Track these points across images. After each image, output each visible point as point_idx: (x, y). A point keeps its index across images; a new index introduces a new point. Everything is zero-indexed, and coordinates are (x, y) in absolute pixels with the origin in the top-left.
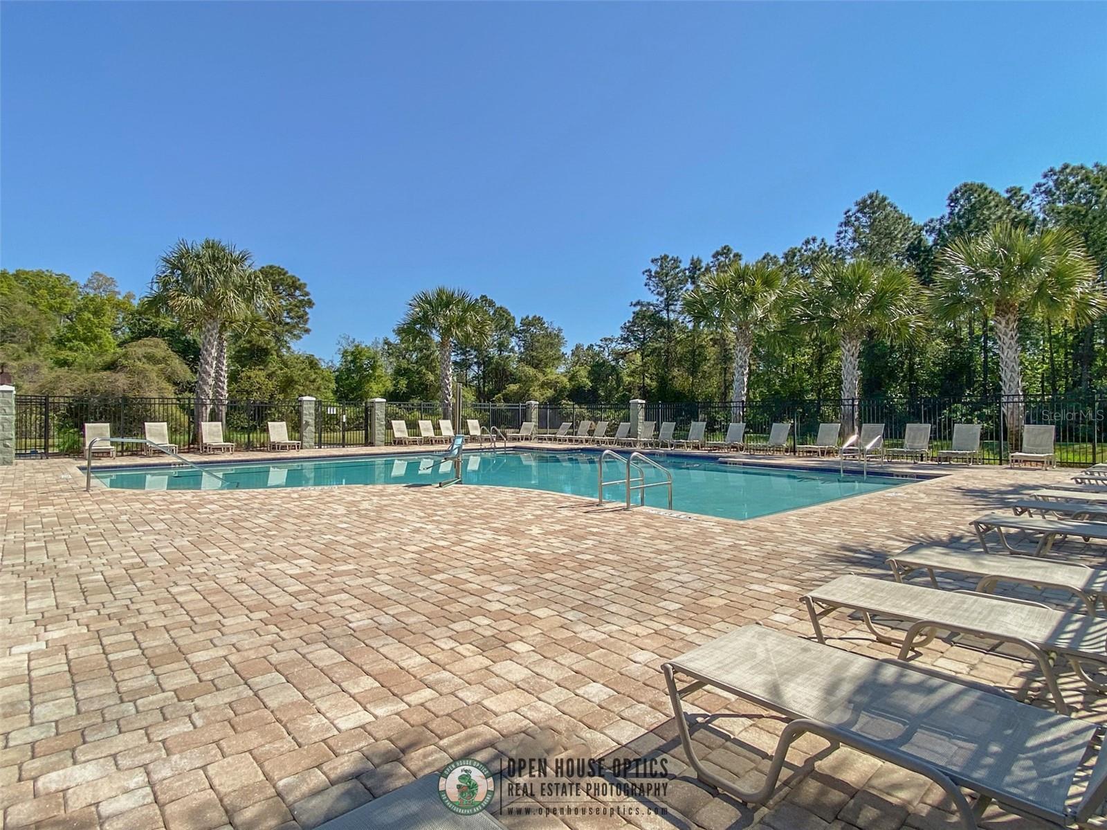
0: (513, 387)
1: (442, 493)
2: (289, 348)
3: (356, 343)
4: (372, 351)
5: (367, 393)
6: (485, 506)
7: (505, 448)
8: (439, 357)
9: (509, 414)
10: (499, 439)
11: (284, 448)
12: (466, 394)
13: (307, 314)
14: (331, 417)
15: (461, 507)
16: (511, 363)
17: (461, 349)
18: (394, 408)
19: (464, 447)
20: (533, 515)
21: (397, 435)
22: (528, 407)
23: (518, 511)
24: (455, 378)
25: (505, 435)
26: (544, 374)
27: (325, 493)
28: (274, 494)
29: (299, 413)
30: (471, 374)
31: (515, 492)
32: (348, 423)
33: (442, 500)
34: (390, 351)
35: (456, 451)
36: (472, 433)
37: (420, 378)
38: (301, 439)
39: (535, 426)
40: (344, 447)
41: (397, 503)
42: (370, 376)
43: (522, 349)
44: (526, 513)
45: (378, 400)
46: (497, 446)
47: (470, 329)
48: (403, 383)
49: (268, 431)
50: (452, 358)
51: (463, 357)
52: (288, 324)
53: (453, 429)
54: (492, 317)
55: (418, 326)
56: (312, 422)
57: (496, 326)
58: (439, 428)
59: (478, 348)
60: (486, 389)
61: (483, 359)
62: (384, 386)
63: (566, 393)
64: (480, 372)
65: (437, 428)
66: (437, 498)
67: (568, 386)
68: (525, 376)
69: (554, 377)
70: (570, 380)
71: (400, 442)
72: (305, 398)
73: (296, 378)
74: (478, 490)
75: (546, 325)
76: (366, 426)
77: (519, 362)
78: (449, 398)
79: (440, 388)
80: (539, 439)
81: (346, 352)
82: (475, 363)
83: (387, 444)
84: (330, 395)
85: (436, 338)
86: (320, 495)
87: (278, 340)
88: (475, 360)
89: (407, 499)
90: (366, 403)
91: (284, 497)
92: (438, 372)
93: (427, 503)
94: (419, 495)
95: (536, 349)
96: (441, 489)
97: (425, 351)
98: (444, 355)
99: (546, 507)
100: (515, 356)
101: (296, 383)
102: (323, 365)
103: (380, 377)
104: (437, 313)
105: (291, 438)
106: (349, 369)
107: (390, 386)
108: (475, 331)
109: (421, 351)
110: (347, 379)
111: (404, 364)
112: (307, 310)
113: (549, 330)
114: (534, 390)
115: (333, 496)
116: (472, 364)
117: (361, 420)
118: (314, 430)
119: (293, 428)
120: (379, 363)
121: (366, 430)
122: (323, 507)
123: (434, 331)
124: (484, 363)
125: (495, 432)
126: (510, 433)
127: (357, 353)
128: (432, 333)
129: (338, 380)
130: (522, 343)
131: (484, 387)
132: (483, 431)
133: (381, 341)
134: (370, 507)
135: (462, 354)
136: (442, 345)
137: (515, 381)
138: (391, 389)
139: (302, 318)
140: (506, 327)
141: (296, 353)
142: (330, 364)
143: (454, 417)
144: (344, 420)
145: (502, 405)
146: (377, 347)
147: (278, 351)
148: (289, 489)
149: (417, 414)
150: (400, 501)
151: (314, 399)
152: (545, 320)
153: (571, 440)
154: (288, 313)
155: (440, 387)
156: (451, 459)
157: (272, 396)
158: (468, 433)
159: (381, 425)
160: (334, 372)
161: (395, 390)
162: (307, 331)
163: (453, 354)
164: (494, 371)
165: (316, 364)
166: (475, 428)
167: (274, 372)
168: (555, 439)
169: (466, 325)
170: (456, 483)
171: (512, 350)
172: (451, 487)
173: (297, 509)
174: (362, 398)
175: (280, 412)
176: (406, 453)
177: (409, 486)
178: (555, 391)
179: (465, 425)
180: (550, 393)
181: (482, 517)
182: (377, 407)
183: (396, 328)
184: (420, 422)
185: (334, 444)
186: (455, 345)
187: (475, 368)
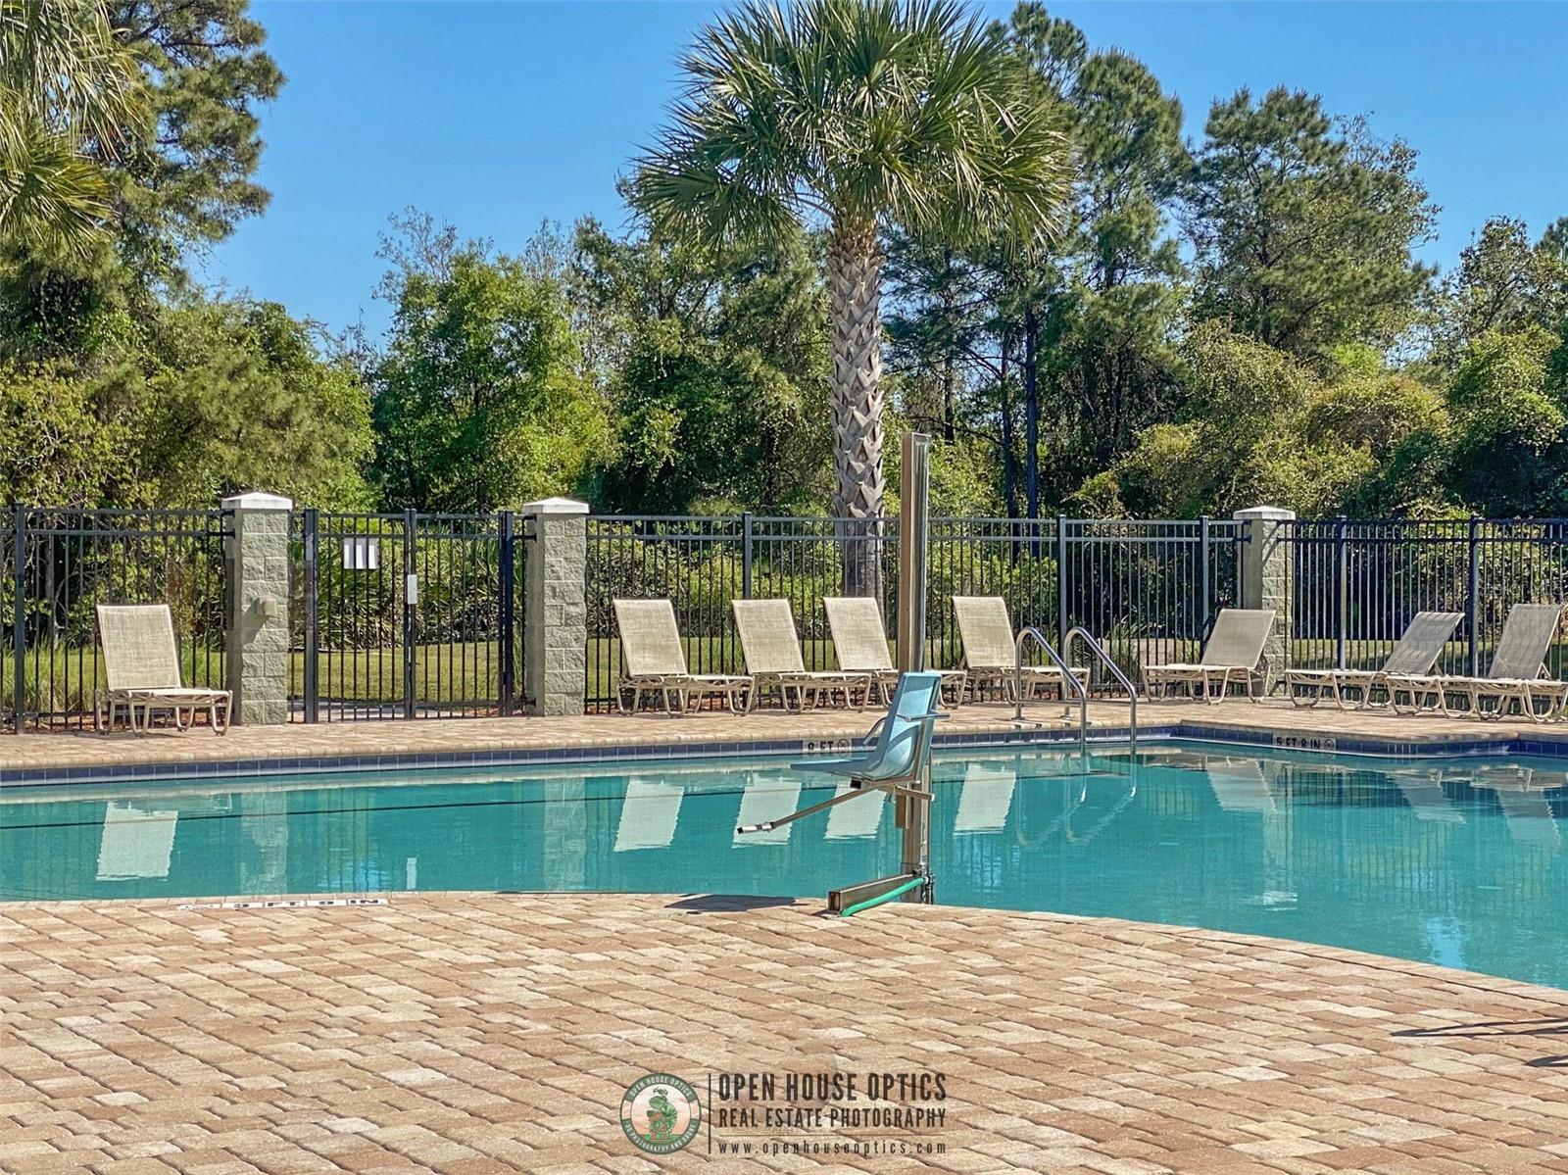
0: (1172, 440)
1: (843, 941)
2: (180, 277)
3: (460, 246)
4: (528, 284)
5: (508, 471)
6: (1043, 1012)
7: (1134, 730)
8: (826, 301)
9: (1151, 566)
10: (1105, 686)
11: (161, 717)
12: (946, 473)
13: (251, 123)
14: (356, 582)
15: (927, 1008)
16: (1162, 324)
17: (927, 263)
18: (624, 540)
19: (939, 727)
20: (1276, 1066)
21: (641, 664)
22: (1243, 536)
23: (1197, 1040)
24: (897, 399)
25: (1131, 668)
26: (1325, 371)
27: (337, 925)
28: (124, 923)
29: (225, 565)
30: (970, 379)
31: (1180, 946)
32: (428, 606)
33: (840, 975)
34: (606, 281)
35: (906, 747)
36: (975, 657)
37: (739, 402)
38: (232, 681)
39: (1279, 626)
40: (410, 716)
41: (643, 979)
42: (522, 397)
43: (1215, 257)
44: (1239, 1051)
45: (554, 505)
46: (1096, 723)
47: (965, 166)
48: (664, 422)
49: (98, 640)
50: (887, 306)
51: (935, 299)
52: (172, 171)
53: (892, 635)
54: (1071, 105)
55: (731, 164)
56: (277, 605)
57: (1090, 151)
58: (827, 634)
59: (1001, 259)
60: (1042, 450)
61: (1027, 308)
62: (579, 438)
63: (1433, 465)
64: (1014, 370)
65: (814, 630)
66: (821, 961)
67: (1444, 430)
68: (1231, 383)
69: (1372, 386)
70: (1458, 397)
71: (649, 698)
72: (247, 501)
73: (209, 410)
74: (1005, 930)
75: (1333, 136)
76: (506, 620)
77: (1198, 316)
78: (874, 493)
79: (829, 446)
80: (1299, 689)
81: (416, 288)
82: (991, 326)
83: (594, 704)
84: (352, 481)
85: (811, 215)
86: (316, 933)
87: (134, 240)
88: (991, 313)
89: (685, 963)
90: (504, 519)
91: (165, 940)
92: (819, 372)
93: (774, 986)
94: (738, 946)
95: (1286, 252)
96: (834, 923)
97: (759, 278)
98: (845, 297)
99: (1337, 1027)
100: (1180, 289)
101: (211, 430)
102: (320, 350)
103: (563, 397)
104: (813, 103)
105: (190, 674)
106: (428, 368)
107: (605, 441)
108: (989, 181)
109: (743, 274)
110: (423, 409)
111: (668, 339)
112: (254, 105)
113: (1350, 158)
114: (1273, 452)
115: (370, 938)
116: (972, 334)
117: (484, 595)
118: (285, 643)
119: (199, 627)
120: (559, 337)
121: (507, 638)
122: (325, 988)
123: (801, 186)
124: (1032, 325)
125: (1086, 654)
126: (1158, 657)
127: (464, 290)
128: (791, 193)
129: (382, 415)
130: (1212, 228)
131: (1033, 437)
132: (1028, 652)
133: (568, 236)
134: (526, 997)
135: (928, 285)
136: (840, 247)
137: (1180, 408)
138: (611, 452)
139: (235, 141)
140: (1138, 150)
141: (209, 297)
142: (351, 344)
143: (893, 580)
144: (413, 598)
145: (1115, 526)
146: (550, 264)
147: (135, 291)
148: (186, 905)
149: (726, 566)
150: (657, 970)
151: (287, 504)
152: (1326, 109)
153: (1458, 699)
154: (173, 124)
155: (828, 444)
156: (884, 782)
157: (110, 490)
158: (954, 658)
159: (568, 621)
160: (369, 378)
161: (630, 456)
162: (253, 200)
163: (887, 286)
164: (1076, 365)
165: (291, 344)
166: (992, 634)
167: (118, 386)
168: (1380, 692)
169: (947, 150)
170: (907, 897)
171: (1165, 260)
172: (883, 915)
173: (219, 996)
174: (483, 496)
175: (143, 560)
176: (677, 748)
177: (696, 906)
178: (1380, 454)
179: (941, 620)
180: (1351, 464)
181: (1024, 1061)
182: (549, 540)
183: (631, 174)
184: (737, 603)
185: (369, 703)
186: (900, 245)
187: (990, 348)
